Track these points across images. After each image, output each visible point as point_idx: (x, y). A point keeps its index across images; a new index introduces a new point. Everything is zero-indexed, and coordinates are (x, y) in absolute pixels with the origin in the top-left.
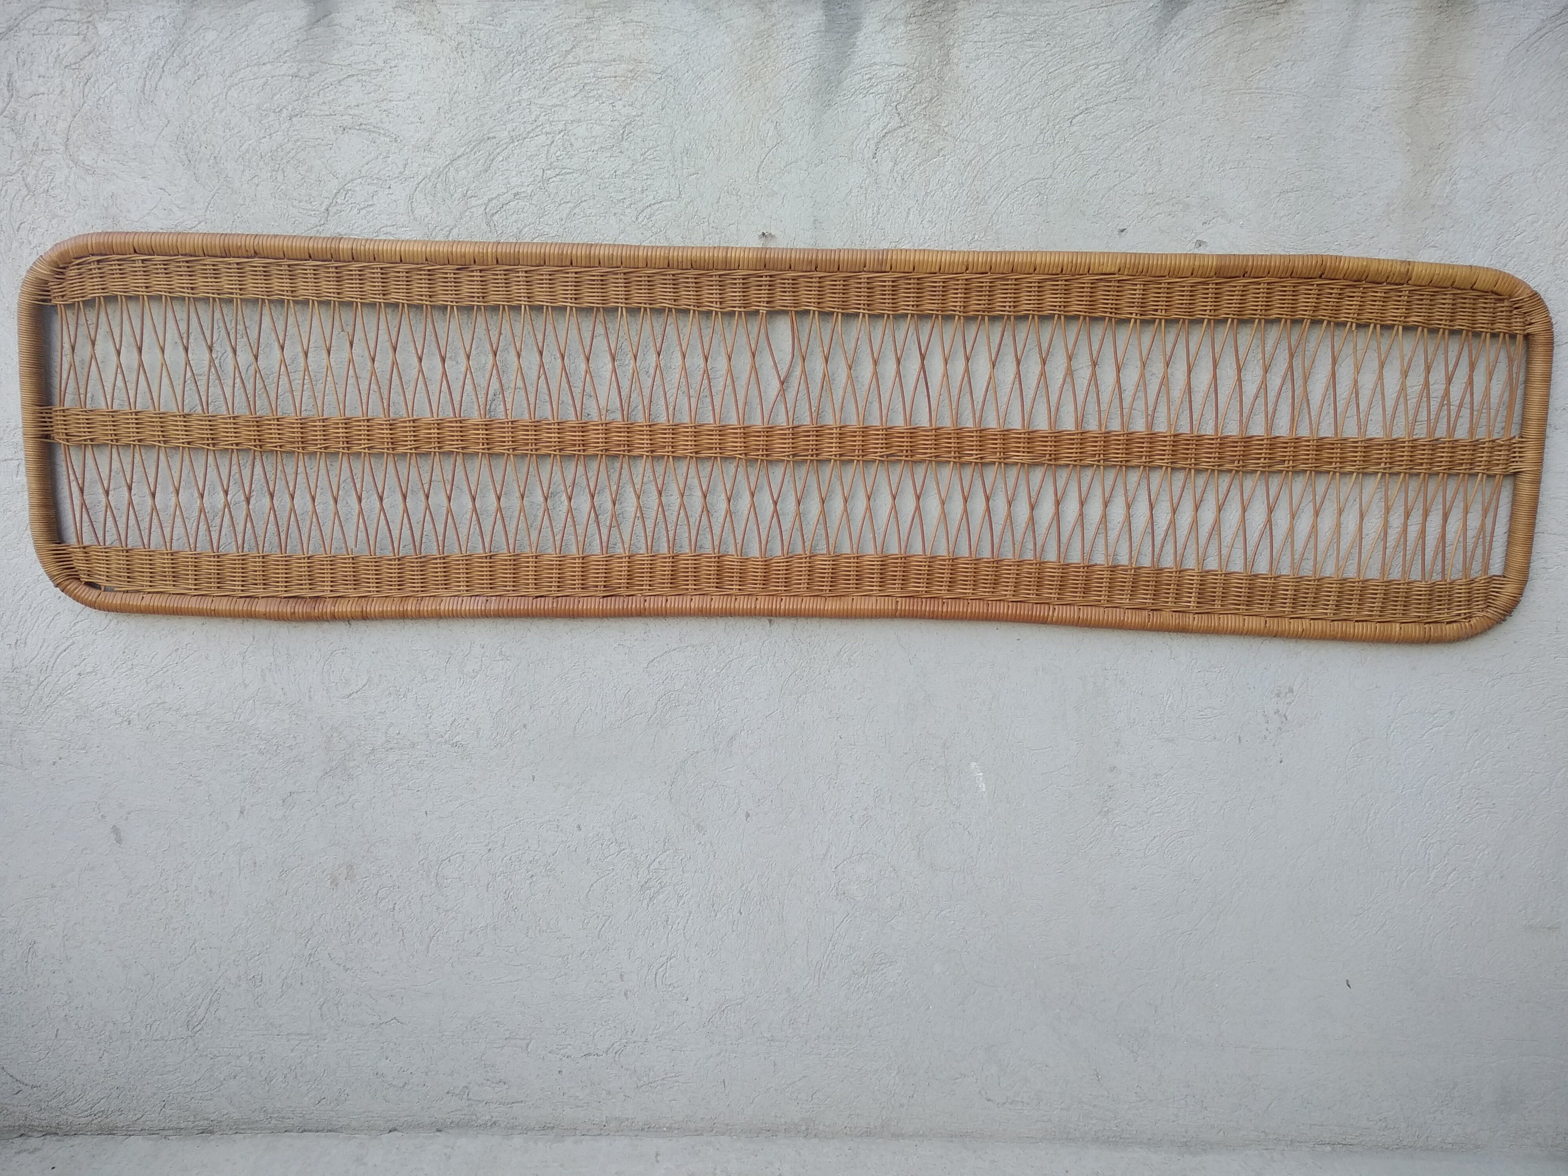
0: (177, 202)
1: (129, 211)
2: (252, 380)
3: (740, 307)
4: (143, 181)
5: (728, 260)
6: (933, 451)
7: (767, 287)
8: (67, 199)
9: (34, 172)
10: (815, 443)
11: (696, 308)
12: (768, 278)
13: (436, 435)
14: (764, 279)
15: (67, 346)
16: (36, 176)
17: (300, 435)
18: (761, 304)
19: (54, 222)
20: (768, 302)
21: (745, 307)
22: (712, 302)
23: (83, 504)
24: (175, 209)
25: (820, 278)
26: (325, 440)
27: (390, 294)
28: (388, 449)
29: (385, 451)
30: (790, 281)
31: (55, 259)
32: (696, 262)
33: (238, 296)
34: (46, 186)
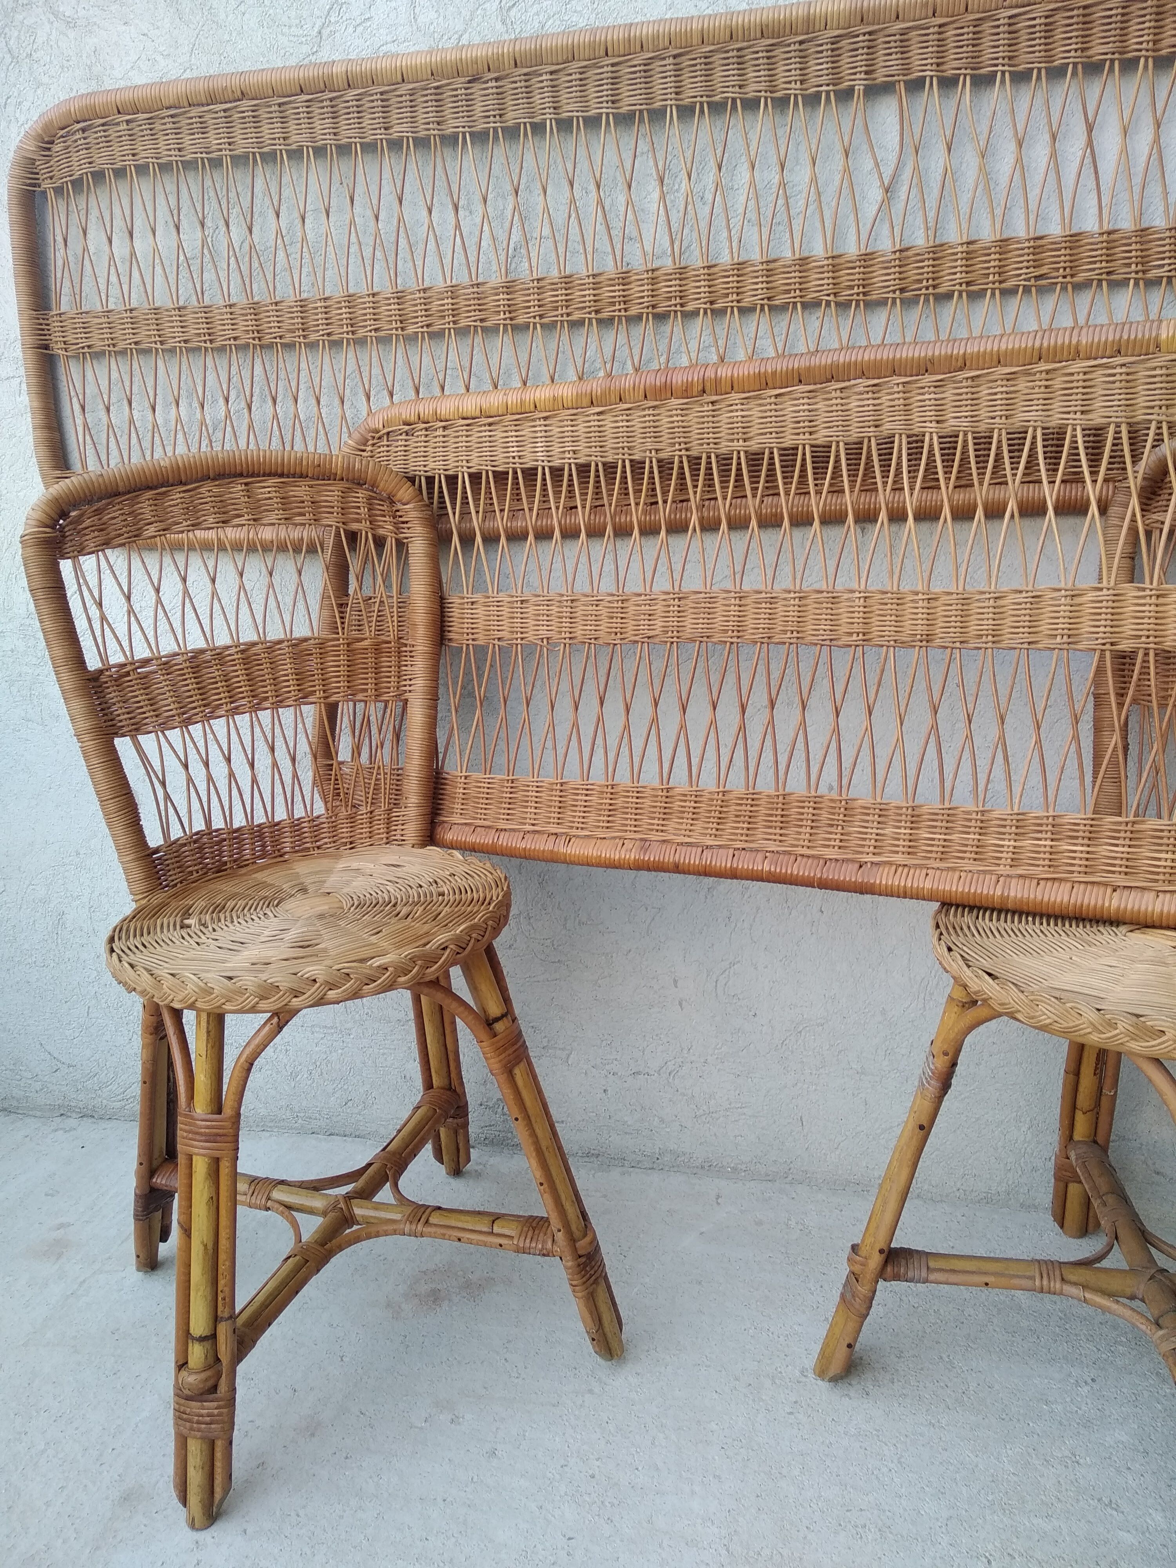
0: (161, 49)
1: (112, 67)
2: (247, 259)
3: (828, 85)
4: (124, 28)
5: (812, 17)
6: (1104, 264)
7: (865, 50)
8: (51, 62)
9: (16, 34)
10: (931, 269)
11: (768, 94)
12: (867, 37)
13: (450, 306)
14: (861, 38)
15: (60, 239)
16: (18, 38)
17: (300, 320)
18: (858, 76)
19: (39, 92)
20: (866, 73)
21: (834, 85)
22: (790, 82)
23: (86, 425)
24: (159, 58)
25: (940, 26)
26: (327, 324)
27: (392, 127)
28: (397, 329)
29: (394, 331)
30: (898, 37)
31: (40, 131)
32: (767, 26)
33: (228, 152)
34: (28, 50)
